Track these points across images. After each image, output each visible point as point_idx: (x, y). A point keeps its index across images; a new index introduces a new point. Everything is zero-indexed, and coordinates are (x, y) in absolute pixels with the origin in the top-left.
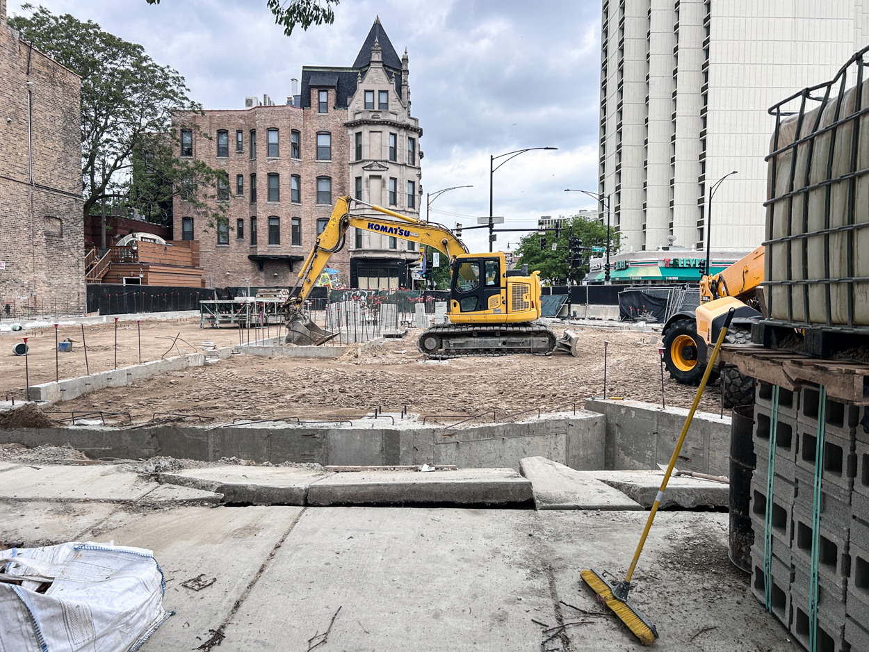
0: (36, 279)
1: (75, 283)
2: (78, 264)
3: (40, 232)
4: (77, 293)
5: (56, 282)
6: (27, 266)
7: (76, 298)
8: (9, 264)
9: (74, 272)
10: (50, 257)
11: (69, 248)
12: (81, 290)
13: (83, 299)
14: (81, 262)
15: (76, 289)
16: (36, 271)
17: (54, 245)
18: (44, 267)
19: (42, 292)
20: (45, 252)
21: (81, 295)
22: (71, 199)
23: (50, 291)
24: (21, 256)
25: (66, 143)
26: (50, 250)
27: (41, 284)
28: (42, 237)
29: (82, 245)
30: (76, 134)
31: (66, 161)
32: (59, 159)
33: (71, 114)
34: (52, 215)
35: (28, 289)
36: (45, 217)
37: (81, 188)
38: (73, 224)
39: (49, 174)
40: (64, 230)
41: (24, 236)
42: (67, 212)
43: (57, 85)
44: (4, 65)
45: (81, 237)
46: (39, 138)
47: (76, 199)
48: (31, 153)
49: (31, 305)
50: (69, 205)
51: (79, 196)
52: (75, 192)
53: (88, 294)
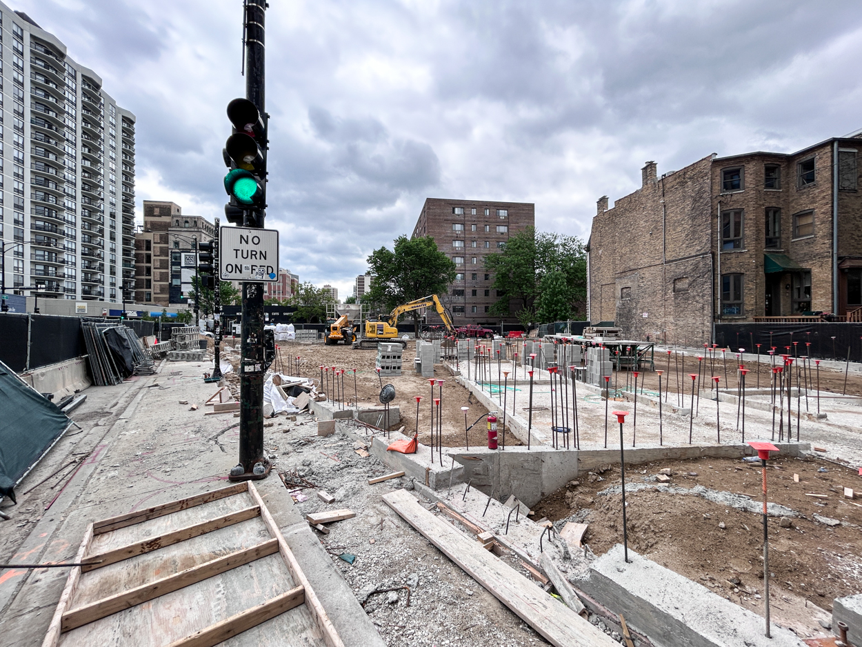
0: (666, 321)
1: (703, 324)
2: (703, 308)
3: (670, 291)
4: (701, 331)
5: (681, 323)
6: (661, 313)
7: (701, 335)
8: (650, 314)
9: (699, 314)
10: (677, 305)
11: (694, 297)
12: (705, 329)
13: (708, 335)
14: (706, 306)
15: (700, 328)
16: (666, 317)
17: (680, 298)
18: (672, 313)
19: (670, 330)
20: (673, 303)
21: (705, 333)
22: (697, 259)
23: (677, 329)
24: (657, 308)
25: (694, 219)
26: (677, 301)
27: (670, 324)
28: (671, 294)
29: (708, 291)
30: (706, 205)
31: (694, 232)
32: (687, 235)
33: (700, 193)
34: (679, 277)
35: (660, 327)
36: (675, 280)
37: (709, 245)
38: (698, 277)
39: (678, 249)
40: (690, 285)
41: (659, 296)
42: (694, 270)
43: (687, 182)
44: (649, 205)
45: (708, 286)
46: (671, 230)
47: (704, 256)
48: (665, 243)
49: (662, 338)
50: (696, 264)
51: (705, 253)
52: (703, 252)
53: (717, 332)
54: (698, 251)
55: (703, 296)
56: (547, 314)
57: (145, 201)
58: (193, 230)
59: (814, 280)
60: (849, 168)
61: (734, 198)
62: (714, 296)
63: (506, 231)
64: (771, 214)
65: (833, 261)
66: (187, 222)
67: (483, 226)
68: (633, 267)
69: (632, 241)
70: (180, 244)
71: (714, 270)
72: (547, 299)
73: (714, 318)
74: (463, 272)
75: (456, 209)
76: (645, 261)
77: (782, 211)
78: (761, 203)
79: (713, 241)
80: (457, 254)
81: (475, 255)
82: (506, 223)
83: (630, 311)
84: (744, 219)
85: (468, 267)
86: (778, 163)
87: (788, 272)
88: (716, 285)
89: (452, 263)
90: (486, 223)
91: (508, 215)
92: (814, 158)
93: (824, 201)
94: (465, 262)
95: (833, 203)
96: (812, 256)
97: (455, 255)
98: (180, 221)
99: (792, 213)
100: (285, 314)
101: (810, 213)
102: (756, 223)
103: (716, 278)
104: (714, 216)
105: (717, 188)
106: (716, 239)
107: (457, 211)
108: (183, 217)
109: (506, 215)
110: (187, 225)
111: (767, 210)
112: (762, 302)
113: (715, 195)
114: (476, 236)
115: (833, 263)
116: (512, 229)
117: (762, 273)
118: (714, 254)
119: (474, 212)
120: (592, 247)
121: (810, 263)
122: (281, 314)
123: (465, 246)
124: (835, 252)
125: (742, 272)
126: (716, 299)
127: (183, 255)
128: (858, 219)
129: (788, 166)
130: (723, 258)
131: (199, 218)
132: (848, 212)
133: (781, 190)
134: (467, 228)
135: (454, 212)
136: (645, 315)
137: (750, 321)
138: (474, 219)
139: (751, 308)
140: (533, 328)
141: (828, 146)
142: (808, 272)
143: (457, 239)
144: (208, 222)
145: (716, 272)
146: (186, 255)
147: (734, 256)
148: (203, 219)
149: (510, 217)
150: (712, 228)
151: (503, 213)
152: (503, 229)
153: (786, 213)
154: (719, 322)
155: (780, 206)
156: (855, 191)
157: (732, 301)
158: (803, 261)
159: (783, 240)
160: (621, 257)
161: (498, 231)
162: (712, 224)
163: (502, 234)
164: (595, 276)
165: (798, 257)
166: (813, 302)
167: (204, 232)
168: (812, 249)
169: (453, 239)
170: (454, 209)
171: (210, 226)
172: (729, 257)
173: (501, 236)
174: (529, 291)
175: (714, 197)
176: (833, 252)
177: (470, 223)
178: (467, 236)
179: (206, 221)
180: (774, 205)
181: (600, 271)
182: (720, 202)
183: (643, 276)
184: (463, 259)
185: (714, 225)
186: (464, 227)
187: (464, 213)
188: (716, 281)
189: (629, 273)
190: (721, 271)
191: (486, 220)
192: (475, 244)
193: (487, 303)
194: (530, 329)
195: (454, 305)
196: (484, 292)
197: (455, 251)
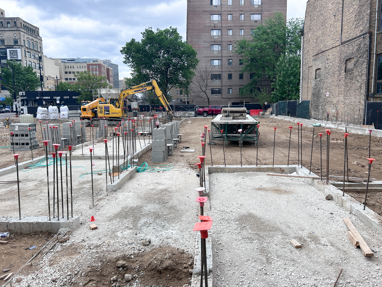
0: (339, 100)
1: (357, 102)
2: (361, 87)
3: (342, 72)
4: (358, 109)
5: (347, 101)
6: (336, 93)
7: (358, 113)
8: (330, 93)
9: (358, 93)
10: (346, 85)
12: (361, 107)
13: (361, 113)
14: (363, 85)
15: (358, 106)
16: (339, 96)
17: (348, 78)
18: (343, 92)
19: (341, 108)
20: (344, 83)
21: (361, 111)
22: (360, 40)
23: (344, 107)
24: (334, 88)
26: (346, 81)
27: (341, 103)
28: (343, 74)
29: (365, 71)
31: (360, 12)
32: (356, 15)
34: (349, 57)
35: (335, 106)
36: (347, 60)
37: (368, 25)
38: (360, 57)
39: (349, 31)
40: (355, 65)
41: (336, 76)
42: (358, 50)
45: (365, 65)
46: (347, 12)
47: (364, 37)
48: (342, 25)
49: (335, 115)
50: (359, 44)
51: (365, 34)
52: (364, 32)
53: (368, 110)
54: (362, 31)
55: (362, 75)
56: (280, 95)
58: (13, 29)
62: (369, 75)
63: (260, 19)
66: (8, 23)
67: (238, 15)
68: (323, 50)
69: (323, 23)
70: (5, 41)
71: (370, 50)
73: (368, 96)
74: (221, 58)
76: (330, 43)
79: (371, 21)
80: (215, 43)
81: (230, 43)
82: (260, 11)
83: (319, 91)
85: (225, 53)
88: (371, 64)
89: (193, 51)
90: (241, 13)
91: (262, 4)
94: (222, 50)
97: (213, 43)
98: (4, 23)
100: (74, 97)
103: (372, 57)
106: (374, 18)
107: (215, 2)
108: (5, 19)
109: (260, 3)
110: (9, 25)
114: (232, 25)
116: (265, 17)
118: (371, 34)
119: (230, 2)
120: (305, 31)
122: (71, 97)
123: (222, 35)
126: (371, 78)
127: (8, 50)
130: (379, 37)
131: (18, 19)
134: (223, 18)
135: (211, 3)
136: (328, 94)
138: (230, 9)
140: (269, 106)
143: (214, 28)
144: (25, 22)
145: (372, 52)
146: (10, 51)
148: (21, 19)
149: (264, 6)
150: (371, 8)
151: (257, 2)
152: (257, 17)
154: (372, 101)
160: (317, 39)
161: (252, 19)
163: (256, 21)
164: (306, 59)
167: (23, 30)
169: (211, 28)
171: (27, 25)
173: (255, 24)
174: (270, 73)
177: (226, 13)
178: (223, 25)
179: (23, 21)
181: (309, 54)
183: (328, 57)
184: (220, 46)
185: (373, 5)
186: (221, 17)
187: (221, 4)
188: (372, 61)
189: (320, 55)
190: (376, 51)
191: (241, 9)
192: (231, 33)
193: (241, 85)
194: (266, 108)
195: (212, 88)
196: (239, 76)
197: (213, 40)
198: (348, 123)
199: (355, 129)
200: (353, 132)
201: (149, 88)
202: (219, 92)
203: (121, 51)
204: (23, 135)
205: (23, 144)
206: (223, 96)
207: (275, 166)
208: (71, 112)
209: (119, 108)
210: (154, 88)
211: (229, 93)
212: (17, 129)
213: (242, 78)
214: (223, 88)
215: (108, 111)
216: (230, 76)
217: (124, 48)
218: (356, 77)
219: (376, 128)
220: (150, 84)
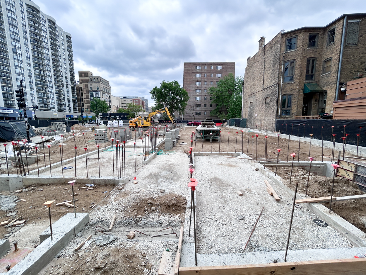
0: (262, 118)
1: (271, 119)
2: (273, 112)
5: (266, 119)
6: (261, 115)
7: (272, 125)
9: (272, 115)
10: (266, 111)
13: (274, 125)
14: (274, 111)
15: (272, 122)
17: (267, 107)
18: (264, 114)
19: (263, 122)
20: (265, 110)
22: (273, 87)
23: (265, 122)
24: (260, 112)
25: (273, 66)
26: (266, 109)
27: (263, 120)
28: (264, 105)
29: (276, 104)
30: (278, 59)
31: (273, 73)
32: (271, 75)
33: (276, 52)
34: (267, 96)
35: (260, 121)
36: (266, 98)
37: (277, 80)
38: (273, 96)
39: (267, 83)
40: (270, 100)
41: (261, 106)
42: (272, 93)
43: (272, 47)
44: (260, 60)
45: (276, 101)
46: (266, 73)
47: (275, 86)
48: (264, 80)
49: (260, 126)
50: (273, 90)
51: (276, 84)
52: (275, 83)
53: (277, 124)
54: (274, 83)
55: (274, 106)
56: (231, 115)
57: (79, 71)
58: (97, 82)
59: (328, 96)
60: (354, 32)
61: (291, 54)
62: (277, 106)
63: (221, 76)
64: (311, 62)
65: (336, 86)
66: (94, 79)
67: (210, 74)
68: (254, 92)
69: (254, 79)
70: (93, 88)
71: (279, 92)
72: (232, 108)
73: (277, 117)
74: (201, 96)
75: (197, 67)
76: (257, 89)
77: (318, 59)
78: (305, 56)
79: (279, 78)
80: (198, 88)
81: (205, 88)
82: (221, 72)
83: (252, 114)
84: (295, 65)
85: (203, 94)
86: (317, 32)
87: (317, 93)
88: (279, 100)
89: (186, 93)
90: (211, 73)
91: (222, 68)
92: (335, 28)
93: (336, 53)
94: (201, 92)
95: (340, 53)
96: (329, 83)
98: (92, 79)
99: (323, 60)
100: (126, 116)
101: (330, 60)
102: (301, 67)
103: (279, 97)
104: (280, 64)
105: (283, 49)
106: (280, 76)
107: (198, 68)
108: (93, 77)
109: (221, 68)
110: (95, 80)
111: (308, 60)
112: (301, 109)
113: (282, 53)
114: (207, 79)
115: (336, 87)
116: (224, 75)
117: (302, 93)
118: (279, 85)
119: (206, 68)
120: (244, 83)
121: (327, 87)
122: (124, 116)
123: (201, 84)
124: (338, 81)
125: (292, 93)
126: (279, 107)
127: (94, 92)
128: (356, 61)
129: (324, 34)
130: (283, 86)
131: (99, 77)
132: (350, 58)
133: (318, 48)
134: (202, 76)
135: (196, 69)
136: (256, 115)
137: (293, 118)
138: (206, 71)
139: (294, 112)
140: (225, 121)
141: (341, 19)
142: (326, 92)
143: (198, 81)
144: (103, 79)
145: (279, 94)
146: (95, 93)
147: (288, 85)
148: (101, 77)
149: (223, 70)
150: (279, 71)
151: (220, 68)
152: (219, 75)
153: (320, 60)
154: (279, 119)
155: (316, 57)
156: (356, 45)
157: (286, 108)
158: (324, 87)
159: (316, 76)
160: (251, 87)
161: (217, 76)
162: (279, 69)
163: (219, 78)
164: (245, 97)
165: (323, 84)
166: (326, 108)
167: (101, 83)
168: (329, 80)
169: (196, 81)
170: (196, 67)
171: (104, 80)
172: (286, 86)
173: (218, 79)
174: (226, 104)
175: (281, 54)
176: (337, 81)
177: (204, 73)
178: (202, 79)
179: (102, 78)
180: (313, 56)
181: (246, 95)
182: (284, 57)
183: (256, 96)
184: (200, 90)
185: (280, 69)
186: (201, 75)
187: (201, 69)
188: (279, 98)
189: (252, 95)
190: (282, 93)
191: (212, 71)
192: (206, 83)
193: (211, 110)
194: (224, 122)
195: (196, 111)
196: (210, 105)
197: (197, 87)
198: (267, 130)
199: (270, 133)
200: (269, 135)
201: (164, 111)
202: (200, 113)
203: (150, 93)
204: (101, 135)
205: (101, 140)
206: (202, 116)
207: (229, 153)
208: (124, 123)
209: (148, 121)
210: (166, 111)
211: (205, 114)
212: (98, 132)
213: (212, 107)
214: (202, 111)
215: (143, 123)
216: (205, 106)
217: (152, 91)
218: (271, 106)
219: (281, 133)
220: (164, 109)
